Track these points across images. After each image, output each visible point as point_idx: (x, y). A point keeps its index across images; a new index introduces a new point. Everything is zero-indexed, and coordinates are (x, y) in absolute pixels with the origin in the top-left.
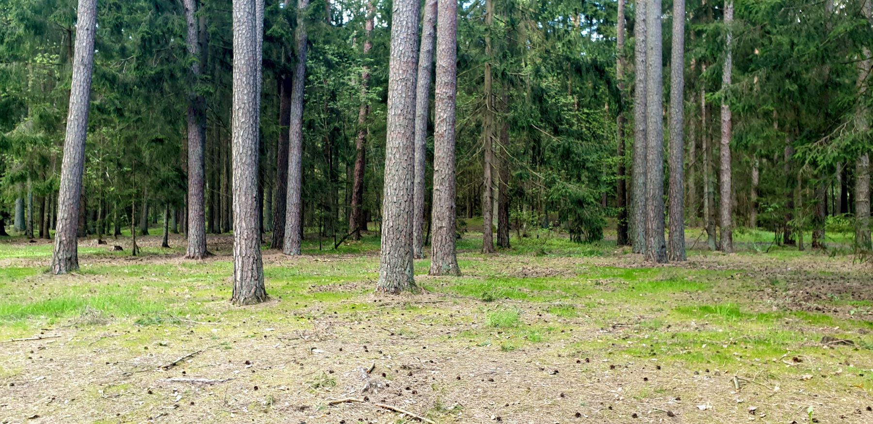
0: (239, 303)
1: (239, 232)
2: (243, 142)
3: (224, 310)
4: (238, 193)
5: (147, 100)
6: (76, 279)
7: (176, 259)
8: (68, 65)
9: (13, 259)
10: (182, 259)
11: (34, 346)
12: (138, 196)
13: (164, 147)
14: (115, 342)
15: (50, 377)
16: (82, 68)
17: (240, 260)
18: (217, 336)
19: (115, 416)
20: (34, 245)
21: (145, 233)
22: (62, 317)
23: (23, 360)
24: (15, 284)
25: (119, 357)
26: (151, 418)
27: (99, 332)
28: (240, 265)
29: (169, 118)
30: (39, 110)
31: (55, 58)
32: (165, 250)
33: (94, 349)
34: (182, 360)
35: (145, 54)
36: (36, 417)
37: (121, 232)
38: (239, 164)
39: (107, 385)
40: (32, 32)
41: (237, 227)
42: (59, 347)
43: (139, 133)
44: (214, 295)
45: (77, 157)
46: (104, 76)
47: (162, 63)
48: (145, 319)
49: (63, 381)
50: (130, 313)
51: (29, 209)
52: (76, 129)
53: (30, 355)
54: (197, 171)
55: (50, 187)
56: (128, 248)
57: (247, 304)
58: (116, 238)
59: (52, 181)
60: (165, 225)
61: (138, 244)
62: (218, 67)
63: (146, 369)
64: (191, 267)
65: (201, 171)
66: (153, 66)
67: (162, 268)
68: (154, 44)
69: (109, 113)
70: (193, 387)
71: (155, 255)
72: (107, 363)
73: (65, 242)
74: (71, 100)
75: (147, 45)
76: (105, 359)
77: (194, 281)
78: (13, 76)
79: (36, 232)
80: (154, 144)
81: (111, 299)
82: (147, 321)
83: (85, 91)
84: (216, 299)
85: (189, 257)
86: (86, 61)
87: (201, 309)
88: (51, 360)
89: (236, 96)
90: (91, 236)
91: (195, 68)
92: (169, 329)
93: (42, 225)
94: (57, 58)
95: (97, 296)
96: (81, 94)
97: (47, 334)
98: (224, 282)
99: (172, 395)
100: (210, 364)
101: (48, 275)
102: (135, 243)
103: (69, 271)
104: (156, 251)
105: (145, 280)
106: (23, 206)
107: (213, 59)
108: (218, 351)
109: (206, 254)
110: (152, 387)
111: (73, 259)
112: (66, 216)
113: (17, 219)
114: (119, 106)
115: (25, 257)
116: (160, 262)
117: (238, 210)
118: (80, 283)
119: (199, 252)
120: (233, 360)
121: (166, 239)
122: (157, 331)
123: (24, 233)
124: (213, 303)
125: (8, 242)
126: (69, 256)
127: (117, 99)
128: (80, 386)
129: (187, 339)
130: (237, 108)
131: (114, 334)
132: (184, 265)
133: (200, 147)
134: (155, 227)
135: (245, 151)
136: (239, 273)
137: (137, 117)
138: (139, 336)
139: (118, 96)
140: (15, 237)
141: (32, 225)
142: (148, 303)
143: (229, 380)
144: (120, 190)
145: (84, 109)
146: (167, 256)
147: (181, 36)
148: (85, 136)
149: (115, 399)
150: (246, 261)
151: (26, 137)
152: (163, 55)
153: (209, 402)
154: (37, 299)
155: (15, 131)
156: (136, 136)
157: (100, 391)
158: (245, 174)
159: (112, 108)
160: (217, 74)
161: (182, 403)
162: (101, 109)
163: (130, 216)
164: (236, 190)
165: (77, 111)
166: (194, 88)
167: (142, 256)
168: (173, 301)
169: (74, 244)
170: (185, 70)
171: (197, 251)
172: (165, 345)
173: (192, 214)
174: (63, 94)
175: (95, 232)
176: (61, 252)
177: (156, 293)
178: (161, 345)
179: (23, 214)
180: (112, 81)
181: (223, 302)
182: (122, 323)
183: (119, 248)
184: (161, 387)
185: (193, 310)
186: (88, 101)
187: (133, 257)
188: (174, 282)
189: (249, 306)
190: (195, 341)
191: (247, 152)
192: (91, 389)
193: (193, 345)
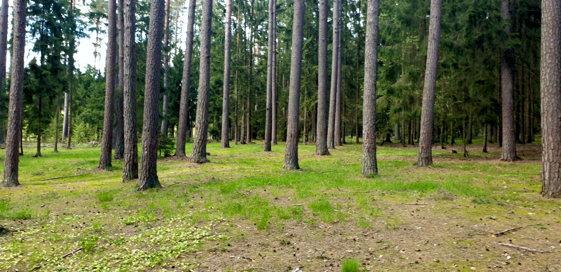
0: (548, 196)
1: (546, 144)
2: (549, 78)
3: (536, 200)
4: (546, 115)
5: (473, 56)
6: (431, 170)
7: (494, 161)
8: (424, 41)
9: (396, 156)
10: (498, 161)
11: (413, 208)
12: (467, 118)
13: (484, 86)
14: (460, 212)
15: (424, 228)
16: (433, 41)
17: (548, 164)
18: (533, 218)
19: (466, 260)
20: (406, 149)
21: (470, 142)
22: (426, 193)
23: (408, 216)
24: (399, 171)
25: (464, 222)
26: (490, 268)
27: (449, 205)
28: (548, 168)
29: (488, 66)
30: (409, 70)
31: (417, 38)
32: (485, 154)
33: (448, 215)
34: (508, 231)
35: (472, 26)
36: (419, 251)
37: (455, 141)
38: (546, 94)
39: (458, 239)
40: (405, 25)
41: (545, 140)
42: (427, 211)
43: (467, 78)
44: (526, 188)
45: (431, 96)
46: (446, 44)
47: (482, 31)
48: (478, 199)
49: (432, 232)
50: (467, 195)
51: (403, 127)
52: (430, 79)
53: (412, 213)
54: (508, 101)
55: (415, 115)
56: (461, 152)
57: (555, 197)
58: (452, 145)
59: (416, 111)
60: (485, 137)
61: (466, 149)
62: (524, 26)
63: (482, 233)
64: (505, 166)
65: (512, 100)
66: (477, 33)
67: (485, 166)
68: (477, 18)
69: (449, 67)
70: (518, 252)
71: (478, 157)
72: (457, 225)
73: (425, 148)
74: (427, 62)
75: (473, 20)
76: (455, 222)
77: (509, 177)
78: (396, 52)
79: (407, 140)
80: (478, 84)
81: (453, 184)
82: (479, 201)
83: (435, 55)
84: (529, 191)
85: (503, 160)
86: (435, 37)
87: (517, 197)
88: (424, 218)
89: (544, 45)
90: (437, 143)
91: (507, 30)
92: (495, 208)
93: (410, 137)
94: (418, 37)
95: (445, 181)
96: (433, 57)
97: (420, 202)
98: (532, 179)
99: (503, 254)
100: (530, 237)
101: (415, 167)
102: (465, 149)
103: (427, 165)
104: (479, 154)
105: (474, 173)
106: (399, 126)
107: (520, 21)
108: (535, 229)
109: (516, 158)
110: (488, 246)
111: (429, 158)
112: (425, 132)
113: (396, 133)
114: (455, 62)
115: (402, 155)
116: (483, 162)
117: (546, 128)
118: (434, 173)
119: (511, 157)
120: (549, 238)
121: (486, 146)
122: (487, 209)
123: (400, 141)
124: (525, 193)
125: (392, 146)
126: (427, 156)
127: (454, 57)
128: (442, 237)
129: (510, 217)
130: (545, 53)
131: (459, 207)
132: (500, 165)
133: (510, 84)
134: (476, 139)
135: (551, 84)
136: (547, 174)
137: (467, 68)
138: (475, 211)
139: (454, 55)
140: (396, 143)
141: (404, 137)
142: (478, 189)
143: (548, 252)
144: (456, 115)
145: (435, 66)
146: (487, 158)
147: (496, 9)
148: (435, 83)
149: (464, 249)
150: (553, 165)
151: (402, 86)
152: (483, 24)
153: (533, 266)
154: (411, 180)
155: (396, 83)
156: (465, 80)
157: (454, 243)
158: (551, 101)
159: (451, 64)
160: (523, 31)
161: (511, 262)
162: (444, 65)
163: (462, 132)
164: (544, 113)
165: (430, 68)
166: (507, 43)
167: (470, 158)
168: (494, 189)
169: (430, 149)
170: (499, 32)
171: (509, 156)
172: (494, 219)
173: (505, 130)
174: (422, 58)
175: (439, 141)
176: (423, 154)
177: (483, 182)
178: (491, 218)
179: (399, 130)
180: (450, 46)
181: (534, 193)
182: (463, 201)
183: (455, 152)
184: (494, 248)
185: (511, 197)
186: (437, 62)
187: (464, 158)
188: (494, 176)
189: (556, 199)
190: (516, 220)
191: (553, 85)
192: (449, 240)
193: (515, 222)
